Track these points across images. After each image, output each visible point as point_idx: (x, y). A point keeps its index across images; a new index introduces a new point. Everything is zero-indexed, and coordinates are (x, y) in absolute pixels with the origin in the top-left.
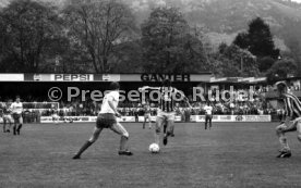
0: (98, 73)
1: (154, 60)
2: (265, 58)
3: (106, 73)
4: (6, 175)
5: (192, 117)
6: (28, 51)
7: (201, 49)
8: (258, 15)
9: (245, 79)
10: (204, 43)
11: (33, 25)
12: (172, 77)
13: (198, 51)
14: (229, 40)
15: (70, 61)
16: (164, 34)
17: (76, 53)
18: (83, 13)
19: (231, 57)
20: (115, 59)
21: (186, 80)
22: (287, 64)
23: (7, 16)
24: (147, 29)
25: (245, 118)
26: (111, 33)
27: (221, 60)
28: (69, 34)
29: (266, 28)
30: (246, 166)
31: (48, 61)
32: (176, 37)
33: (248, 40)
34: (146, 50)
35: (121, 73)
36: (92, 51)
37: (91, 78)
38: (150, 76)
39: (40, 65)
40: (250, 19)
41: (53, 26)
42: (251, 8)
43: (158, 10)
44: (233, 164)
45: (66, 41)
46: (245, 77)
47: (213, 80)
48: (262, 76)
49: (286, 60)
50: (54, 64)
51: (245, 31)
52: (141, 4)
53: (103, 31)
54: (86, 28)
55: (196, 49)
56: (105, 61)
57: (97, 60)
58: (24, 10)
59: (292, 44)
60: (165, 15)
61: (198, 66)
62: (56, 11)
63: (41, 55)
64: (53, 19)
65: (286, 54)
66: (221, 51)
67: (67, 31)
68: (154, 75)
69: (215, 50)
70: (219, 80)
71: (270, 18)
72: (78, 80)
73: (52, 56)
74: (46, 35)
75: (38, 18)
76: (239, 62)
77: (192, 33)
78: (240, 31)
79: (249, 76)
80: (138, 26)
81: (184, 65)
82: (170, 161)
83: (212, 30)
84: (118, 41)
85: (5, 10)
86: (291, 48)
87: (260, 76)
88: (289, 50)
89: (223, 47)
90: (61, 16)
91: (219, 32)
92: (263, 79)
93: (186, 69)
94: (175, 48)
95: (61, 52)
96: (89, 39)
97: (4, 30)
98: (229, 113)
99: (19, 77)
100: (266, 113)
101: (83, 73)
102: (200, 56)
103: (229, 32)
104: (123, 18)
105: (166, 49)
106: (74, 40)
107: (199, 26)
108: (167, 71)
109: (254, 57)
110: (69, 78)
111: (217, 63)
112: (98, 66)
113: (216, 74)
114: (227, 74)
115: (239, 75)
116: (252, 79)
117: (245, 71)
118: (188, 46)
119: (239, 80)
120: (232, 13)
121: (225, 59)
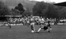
2: (22, 12)
8: (20, 2)
9: (17, 16)
13: (7, 10)
14: (14, 8)
19: (14, 11)
21: (4, 16)
22: (27, 13)
25: (17, 25)
27: (12, 12)
29: (22, 5)
32: (1, 7)
33: (18, 8)
40: (18, 3)
47: (10, 16)
51: (17, 6)
55: (6, 10)
59: (28, 9)
61: (7, 13)
66: (12, 10)
69: (11, 10)
70: (12, 16)
71: (23, 3)
76: (16, 12)
77: (5, 6)
78: (16, 6)
79: (18, 15)
81: (4, 13)
87: (21, 15)
88: (27, 10)
91: (11, 6)
94: (1, 9)
98: (14, 23)
100: (22, 23)
103: (14, 6)
109: (19, 11)
113: (11, 15)
114: (13, 15)
115: (16, 15)
116: (19, 16)
117: (17, 14)
118: (4, 9)
119: (16, 16)
120: (14, 2)
121: (13, 12)
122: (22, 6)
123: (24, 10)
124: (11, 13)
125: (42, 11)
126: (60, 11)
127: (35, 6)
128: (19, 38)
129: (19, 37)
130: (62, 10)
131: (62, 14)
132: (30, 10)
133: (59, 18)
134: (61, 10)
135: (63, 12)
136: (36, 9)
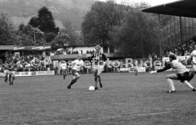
2: (50, 33)
9: (37, 48)
10: (8, 24)
22: (64, 37)
25: (37, 73)
27: (21, 35)
29: (50, 13)
40: (39, 7)
47: (15, 48)
49: (63, 34)
55: (3, 28)
59: (67, 24)
61: (6, 39)
65: (63, 31)
69: (17, 29)
70: (20, 48)
71: (53, 7)
78: (33, 16)
79: (40, 45)
83: (14, 15)
86: (66, 27)
87: (47, 45)
88: (65, 28)
91: (19, 16)
98: (27, 70)
100: (51, 70)
103: (26, 16)
107: (5, 12)
109: (42, 33)
113: (18, 44)
114: (25, 44)
115: (33, 45)
116: (41, 48)
117: (37, 42)
119: (34, 48)
121: (24, 35)
122: (51, 18)
123: (58, 29)
124: (18, 37)
125: (109, 32)
126: (162, 30)
127: (89, 16)
128: (42, 113)
129: (43, 111)
130: (169, 26)
131: (169, 39)
132: (73, 28)
133: (162, 52)
134: (165, 28)
135: (173, 34)
136: (93, 26)
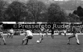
0: (36, 22)
1: (51, 18)
3: (38, 22)
4: (11, 49)
5: (61, 34)
6: (17, 16)
7: (64, 15)
8: (80, 5)
11: (18, 8)
12: (56, 23)
13: (63, 15)
14: (72, 12)
15: (28, 18)
16: (54, 11)
17: (30, 16)
18: (32, 5)
19: (72, 17)
20: (40, 18)
21: (60, 23)
23: (11, 6)
24: (49, 9)
26: (40, 11)
28: (28, 11)
30: (77, 47)
31: (22, 18)
32: (57, 11)
33: (77, 12)
34: (49, 15)
35: (42, 22)
36: (34, 15)
37: (34, 23)
38: (50, 22)
39: (20, 19)
41: (23, 9)
42: (78, 3)
43: (52, 4)
44: (73, 47)
45: (27, 13)
46: (76, 22)
48: (81, 22)
50: (24, 19)
51: (76, 10)
52: (48, 2)
53: (37, 10)
54: (33, 9)
56: (38, 18)
57: (35, 18)
58: (16, 4)
60: (54, 5)
62: (24, 5)
63: (20, 17)
64: (24, 7)
66: (70, 15)
67: (27, 10)
68: (51, 22)
72: (30, 23)
73: (23, 17)
74: (22, 11)
75: (20, 6)
76: (74, 18)
77: (61, 10)
80: (47, 8)
81: (59, 19)
82: (56, 46)
84: (41, 13)
85: (11, 4)
89: (70, 14)
90: (26, 6)
92: (81, 23)
93: (60, 20)
95: (26, 16)
96: (33, 12)
97: (11, 10)
99: (14, 23)
101: (32, 21)
102: (64, 17)
104: (43, 6)
105: (54, 15)
106: (29, 12)
108: (54, 21)
110: (28, 23)
111: (69, 18)
112: (36, 20)
118: (60, 14)
120: (73, 5)
